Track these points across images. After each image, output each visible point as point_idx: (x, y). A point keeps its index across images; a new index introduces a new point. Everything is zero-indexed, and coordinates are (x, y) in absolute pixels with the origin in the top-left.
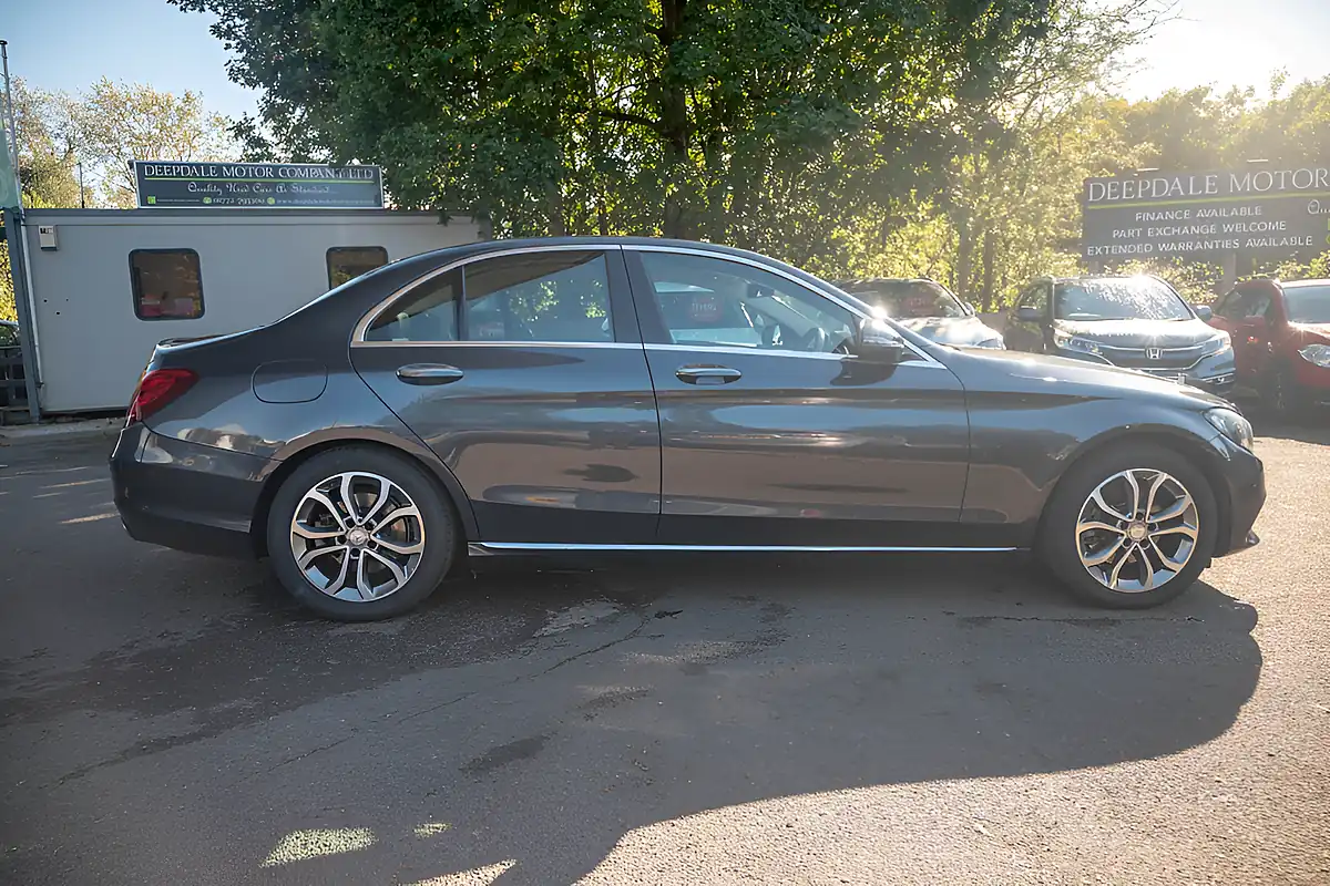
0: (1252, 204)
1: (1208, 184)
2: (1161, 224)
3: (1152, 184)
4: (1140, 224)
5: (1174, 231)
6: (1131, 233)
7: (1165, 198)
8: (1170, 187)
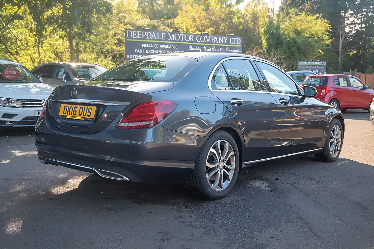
0: (175, 44)
1: (163, 36)
2: (149, 48)
3: (146, 33)
4: (144, 48)
5: (154, 52)
6: (141, 51)
7: (150, 39)
8: (152, 36)
